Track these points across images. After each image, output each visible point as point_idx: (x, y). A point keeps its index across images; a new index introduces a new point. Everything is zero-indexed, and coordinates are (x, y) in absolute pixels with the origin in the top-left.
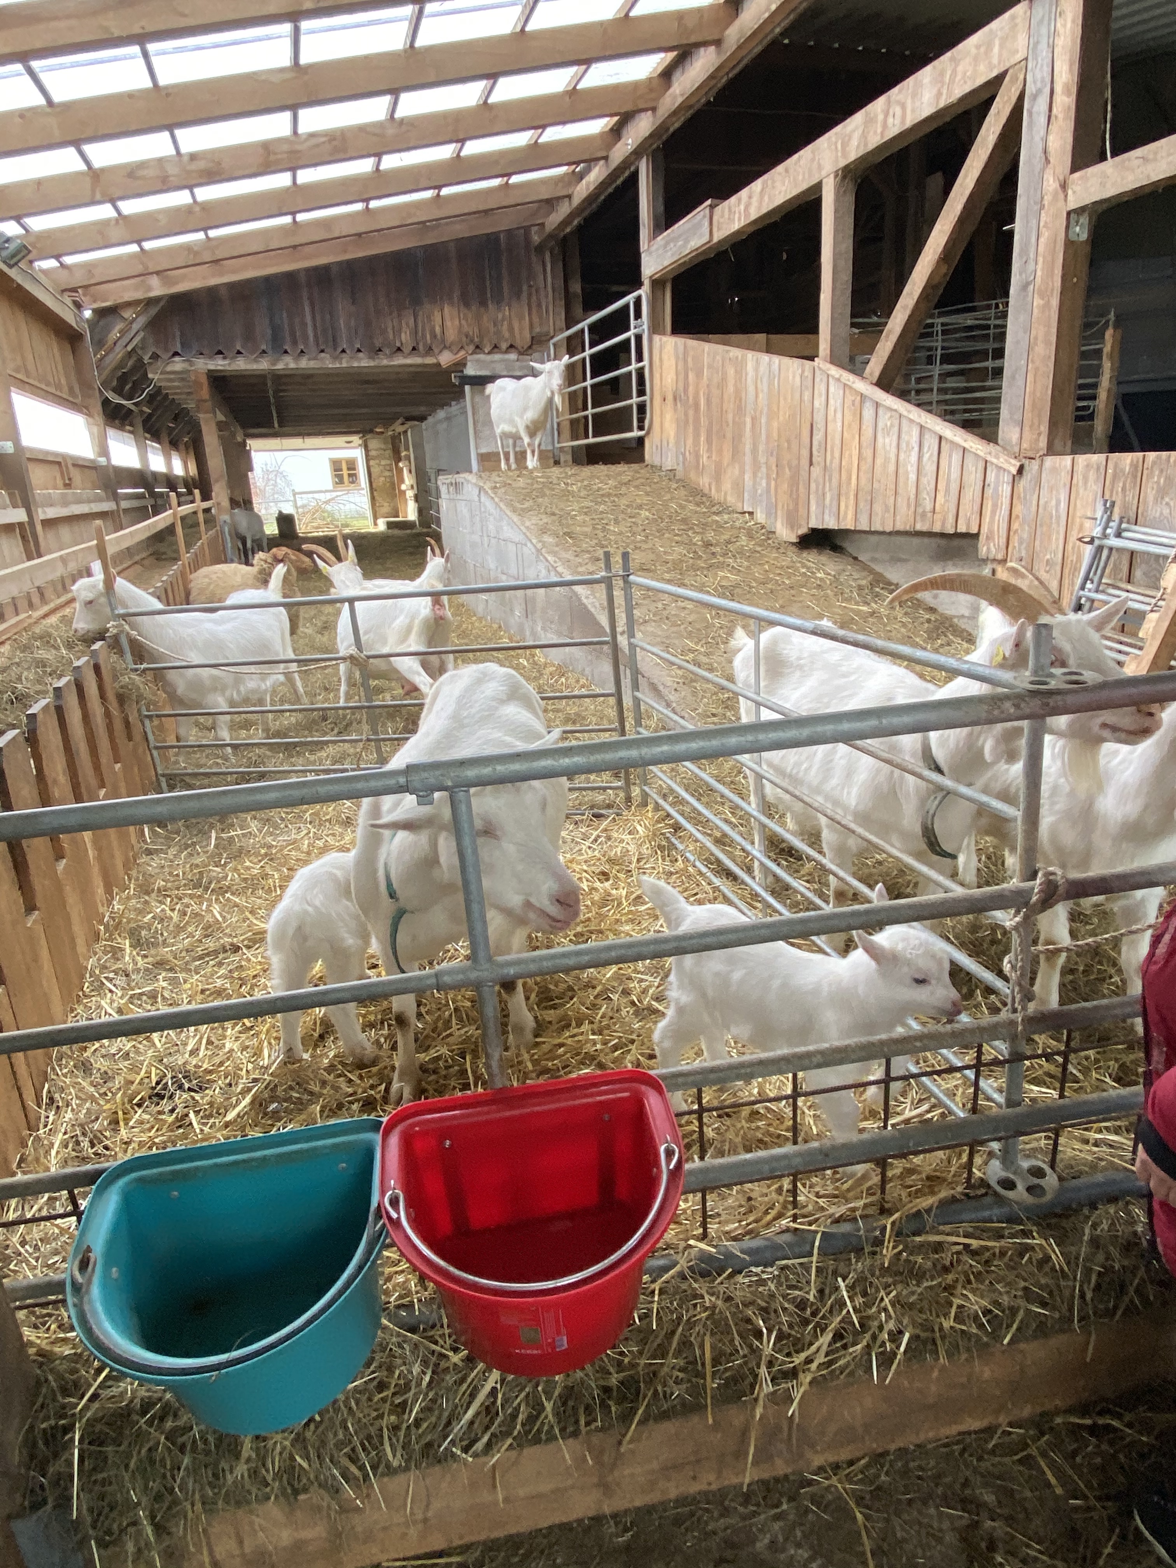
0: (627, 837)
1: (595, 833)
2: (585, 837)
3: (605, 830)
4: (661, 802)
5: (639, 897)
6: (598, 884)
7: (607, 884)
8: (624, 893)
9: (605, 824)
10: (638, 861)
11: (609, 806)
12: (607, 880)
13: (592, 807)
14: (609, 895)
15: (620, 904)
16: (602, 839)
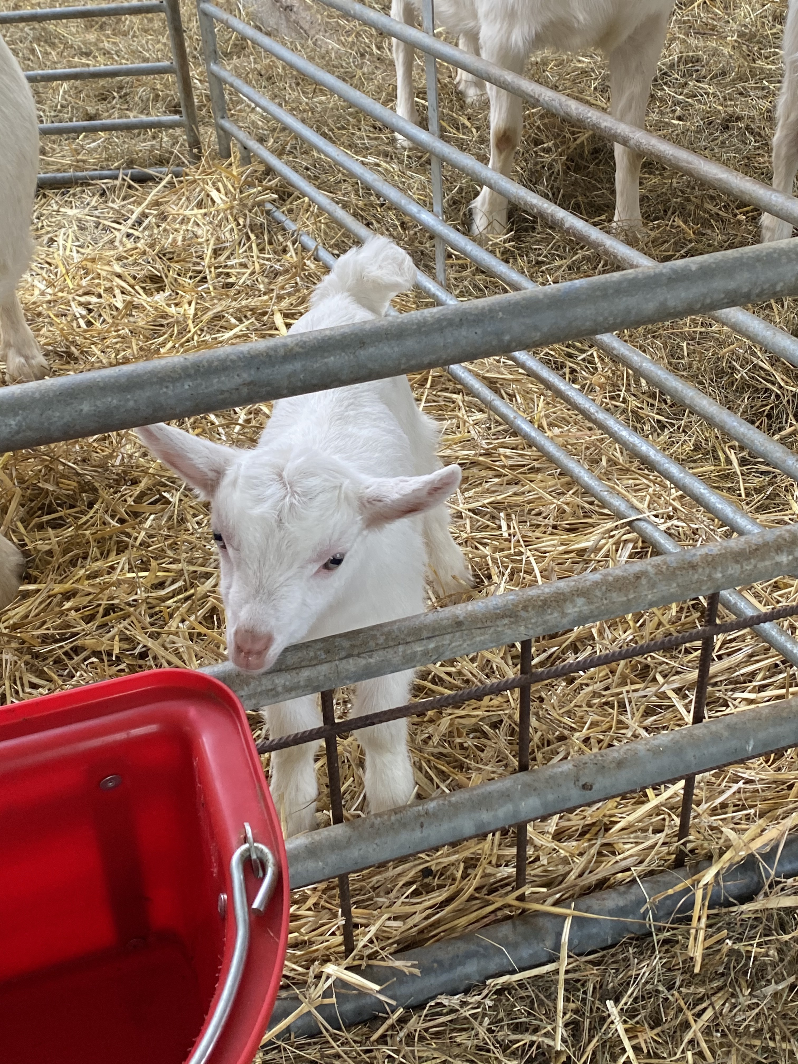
0: (196, 213)
1: (138, 211)
2: (119, 219)
3: (157, 204)
4: (253, 145)
5: (219, 317)
6: (142, 299)
7: (160, 298)
8: (191, 311)
9: (154, 192)
10: (216, 253)
11: (161, 162)
12: (161, 289)
13: (130, 163)
14: (165, 316)
15: (184, 330)
16: (151, 220)
